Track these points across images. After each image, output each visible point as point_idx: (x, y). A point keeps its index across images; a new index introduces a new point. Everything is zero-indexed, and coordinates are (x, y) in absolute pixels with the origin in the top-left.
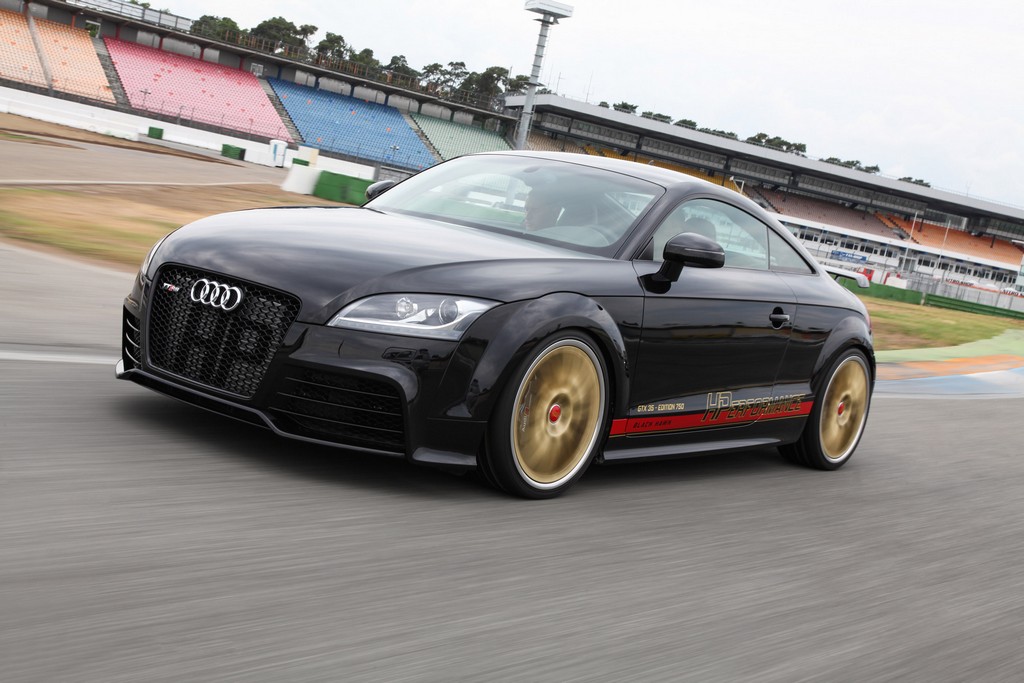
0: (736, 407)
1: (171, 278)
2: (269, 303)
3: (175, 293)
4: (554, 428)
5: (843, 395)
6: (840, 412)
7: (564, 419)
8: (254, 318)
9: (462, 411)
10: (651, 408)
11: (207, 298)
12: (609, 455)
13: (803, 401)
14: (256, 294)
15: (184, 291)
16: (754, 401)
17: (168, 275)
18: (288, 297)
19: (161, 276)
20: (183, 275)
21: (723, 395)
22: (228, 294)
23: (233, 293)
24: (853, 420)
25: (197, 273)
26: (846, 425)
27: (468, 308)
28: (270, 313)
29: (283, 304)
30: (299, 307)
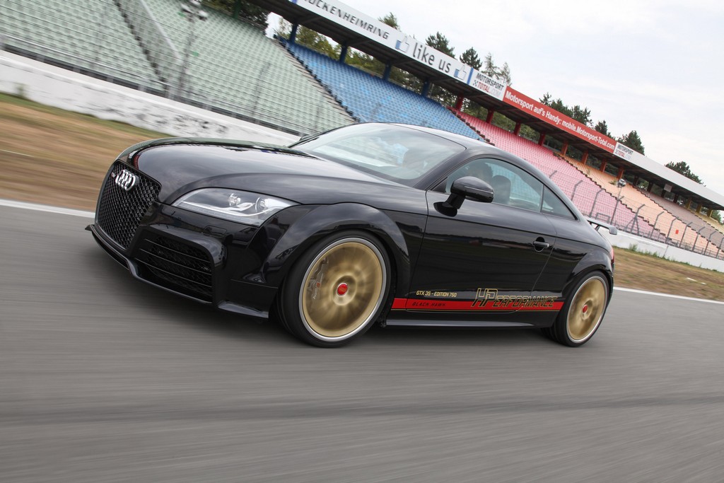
0: (501, 300)
2: (148, 187)
3: (113, 178)
4: (341, 300)
5: (588, 299)
6: (584, 311)
7: (350, 293)
8: (141, 197)
9: (258, 279)
10: (428, 294)
11: (121, 182)
12: (391, 322)
13: (555, 301)
16: (515, 297)
19: (114, 168)
21: (490, 291)
22: (130, 180)
23: (132, 179)
24: (592, 318)
26: (587, 320)
27: (272, 205)
29: (154, 189)
30: (160, 188)
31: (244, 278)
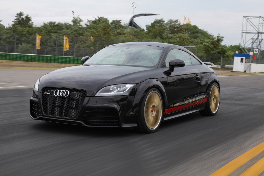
0: (191, 102)
1: (46, 91)
2: (77, 93)
3: (48, 94)
4: (153, 114)
5: (214, 95)
7: (154, 111)
8: (74, 98)
10: (173, 105)
11: (59, 94)
12: (165, 119)
13: (205, 98)
14: (73, 91)
15: (52, 94)
16: (194, 100)
17: (45, 90)
18: (82, 91)
19: (43, 91)
20: (50, 90)
21: (188, 99)
22: (65, 92)
23: (67, 92)
24: (217, 101)
25: (54, 88)
26: (215, 103)
27: (129, 86)
28: (78, 96)
29: (81, 92)
30: (86, 93)
31: (127, 114)
